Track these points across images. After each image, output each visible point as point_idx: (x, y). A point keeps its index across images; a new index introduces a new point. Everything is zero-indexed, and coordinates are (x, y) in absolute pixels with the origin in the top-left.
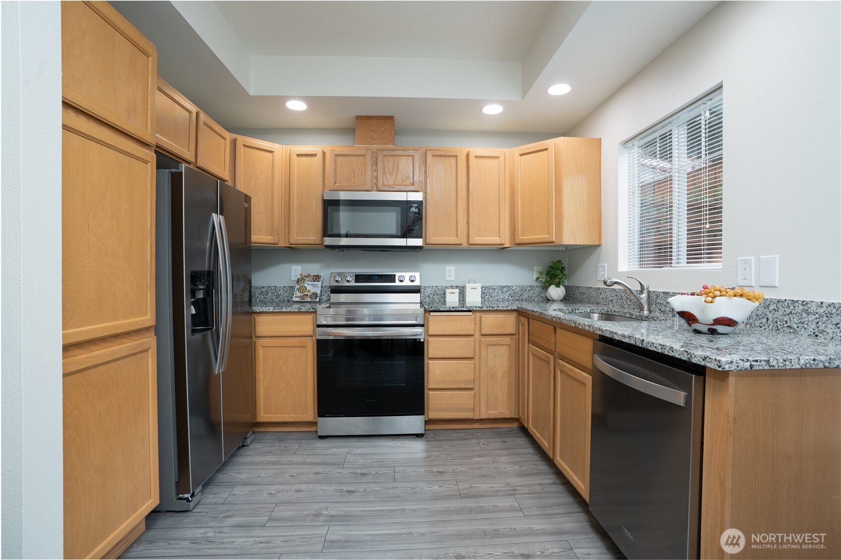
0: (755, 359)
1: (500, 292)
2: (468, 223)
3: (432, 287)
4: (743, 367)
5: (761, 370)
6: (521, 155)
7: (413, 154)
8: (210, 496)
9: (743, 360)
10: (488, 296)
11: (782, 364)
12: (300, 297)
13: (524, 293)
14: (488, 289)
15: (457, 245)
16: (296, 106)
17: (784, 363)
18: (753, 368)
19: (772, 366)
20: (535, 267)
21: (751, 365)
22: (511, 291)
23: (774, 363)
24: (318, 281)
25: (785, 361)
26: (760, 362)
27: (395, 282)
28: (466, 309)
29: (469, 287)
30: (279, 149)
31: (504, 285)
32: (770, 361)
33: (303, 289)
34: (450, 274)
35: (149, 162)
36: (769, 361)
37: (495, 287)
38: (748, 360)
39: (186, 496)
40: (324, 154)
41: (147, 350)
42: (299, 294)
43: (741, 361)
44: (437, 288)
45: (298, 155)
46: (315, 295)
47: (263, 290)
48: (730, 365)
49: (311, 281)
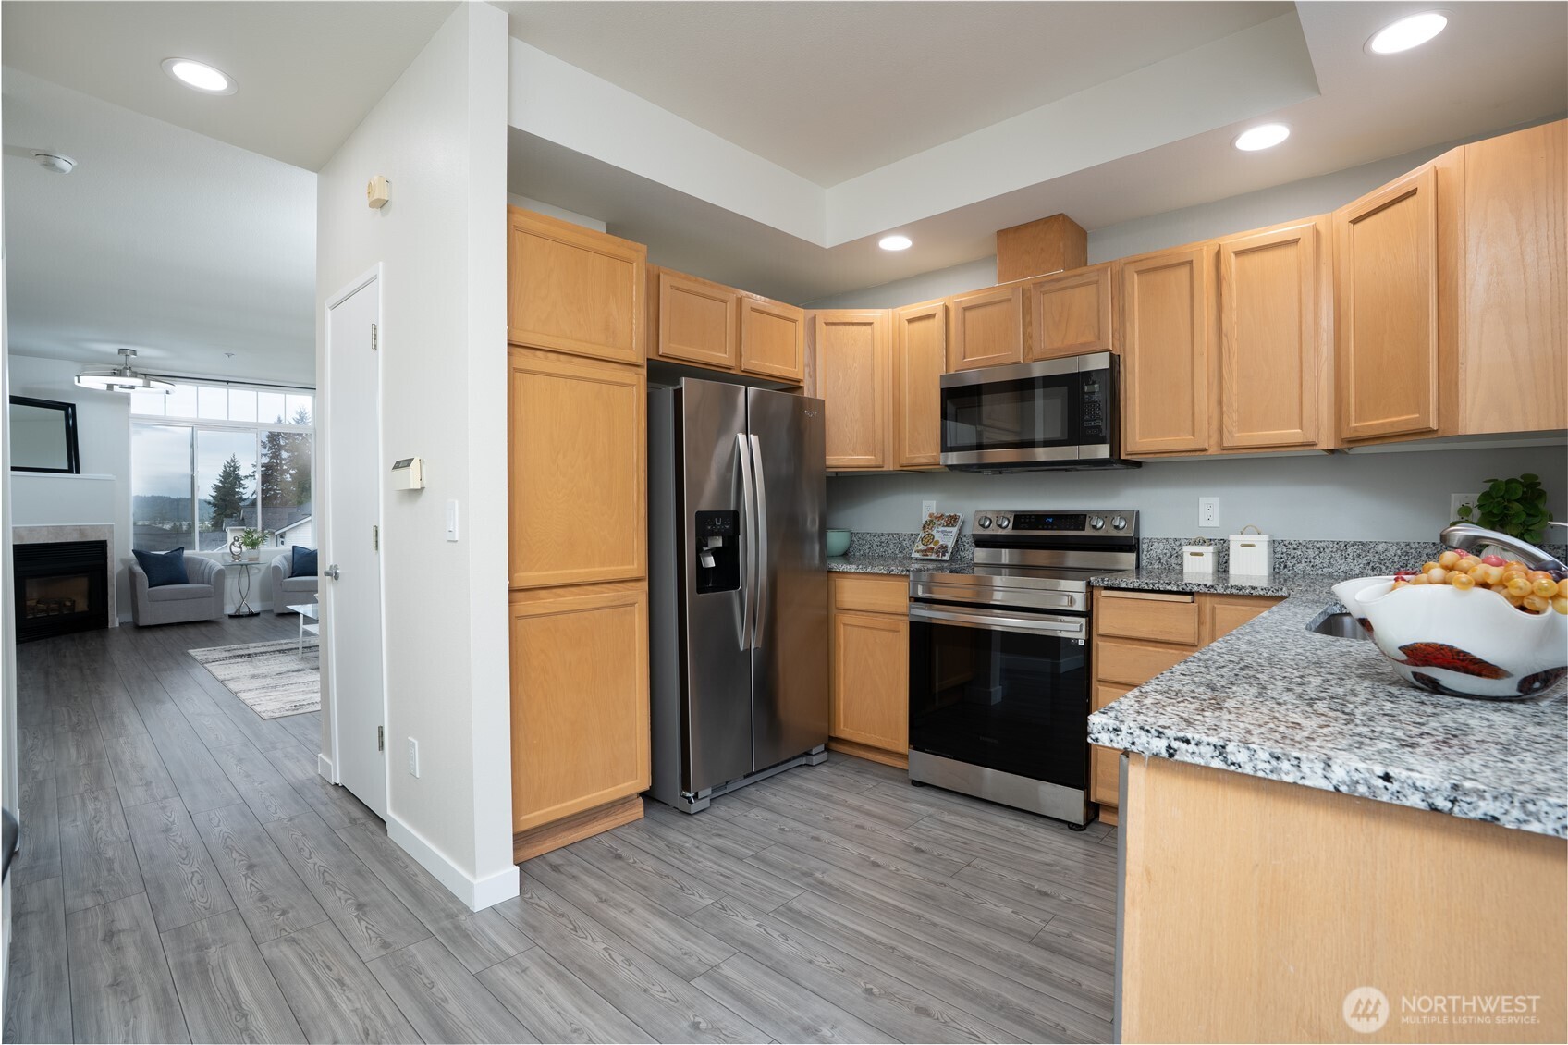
0: (1181, 735)
1: (1338, 555)
2: (1220, 403)
3: (1167, 540)
4: (1147, 749)
5: (1199, 765)
6: (1355, 222)
7: (1096, 278)
8: (723, 808)
9: (1148, 731)
10: (1303, 564)
11: (1268, 766)
12: (922, 551)
13: (1412, 562)
14: (1304, 549)
15: (1196, 451)
16: (896, 244)
17: (1274, 762)
18: (1176, 757)
19: (1233, 764)
20: (1453, 495)
21: (1169, 747)
22: (1371, 555)
23: (1242, 757)
24: (953, 526)
25: (1278, 759)
26: (1197, 744)
27: (1083, 529)
28: (1175, 589)
29: (1235, 541)
30: (882, 315)
31: (1351, 540)
32: (1229, 749)
33: (928, 539)
34: (1209, 513)
35: (634, 385)
36: (1223, 747)
37: (1322, 544)
38: (1160, 733)
39: (688, 794)
40: (947, 310)
41: (633, 604)
42: (921, 547)
43: (1142, 733)
44: (1178, 543)
45: (910, 321)
46: (944, 549)
47: (883, 539)
48: (1112, 736)
49: (943, 526)
